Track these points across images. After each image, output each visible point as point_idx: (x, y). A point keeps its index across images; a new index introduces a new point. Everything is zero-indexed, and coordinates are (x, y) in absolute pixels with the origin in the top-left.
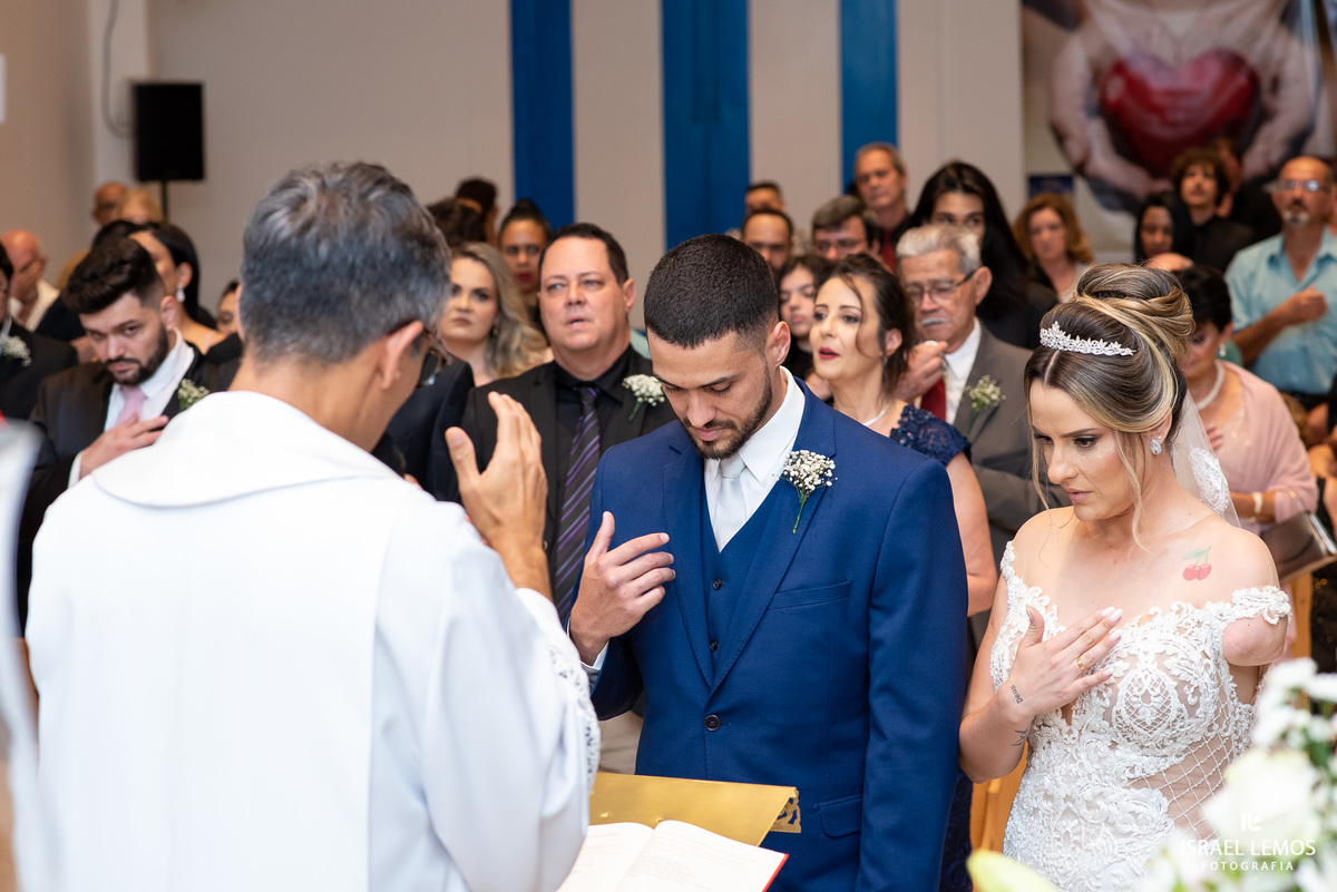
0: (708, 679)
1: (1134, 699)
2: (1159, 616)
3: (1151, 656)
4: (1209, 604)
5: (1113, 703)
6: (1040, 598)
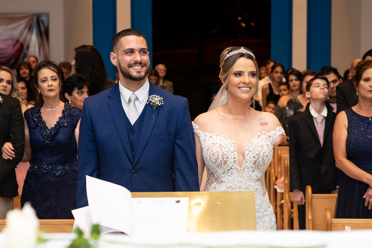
0: (132, 161)
1: (265, 157)
2: (261, 135)
3: (266, 146)
4: (271, 131)
5: (258, 158)
6: (220, 135)
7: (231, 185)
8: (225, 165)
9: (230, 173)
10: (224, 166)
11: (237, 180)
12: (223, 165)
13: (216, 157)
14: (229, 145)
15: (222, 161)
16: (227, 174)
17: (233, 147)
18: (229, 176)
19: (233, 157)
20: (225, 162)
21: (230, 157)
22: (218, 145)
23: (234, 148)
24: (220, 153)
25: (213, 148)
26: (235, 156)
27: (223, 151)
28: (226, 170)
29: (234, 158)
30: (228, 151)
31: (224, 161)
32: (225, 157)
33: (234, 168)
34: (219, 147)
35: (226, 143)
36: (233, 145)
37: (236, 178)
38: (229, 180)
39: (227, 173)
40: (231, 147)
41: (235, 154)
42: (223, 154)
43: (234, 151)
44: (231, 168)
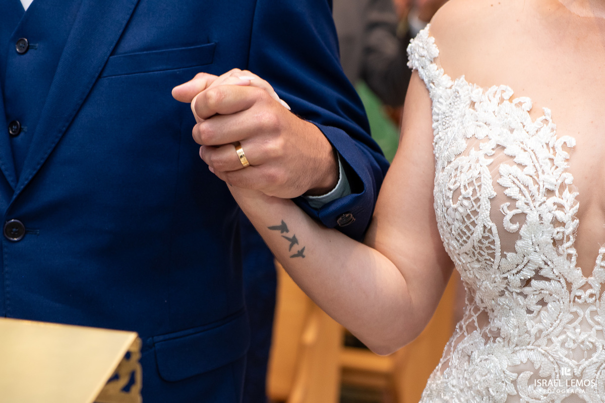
6: (516, 101)
7: (533, 356)
8: (510, 255)
9: (532, 301)
10: (503, 256)
11: (563, 337)
12: (498, 254)
13: (462, 207)
14: (544, 154)
15: (490, 231)
16: (520, 298)
17: (564, 165)
18: (529, 312)
19: (548, 217)
20: (510, 240)
21: (532, 217)
22: (488, 147)
23: (566, 170)
24: (487, 191)
25: (463, 161)
26: (560, 215)
27: (500, 181)
28: (515, 280)
29: (556, 222)
30: (530, 182)
31: (503, 232)
32: (510, 214)
33: (550, 275)
34: (490, 161)
35: (532, 143)
36: (565, 154)
37: (560, 328)
38: (527, 332)
39: (521, 294)
40: (547, 166)
41: (563, 202)
42: (500, 198)
43: (562, 187)
44: (538, 276)
